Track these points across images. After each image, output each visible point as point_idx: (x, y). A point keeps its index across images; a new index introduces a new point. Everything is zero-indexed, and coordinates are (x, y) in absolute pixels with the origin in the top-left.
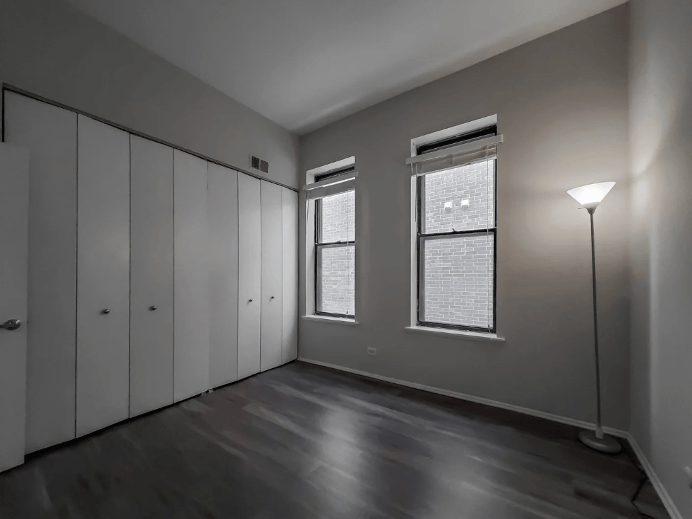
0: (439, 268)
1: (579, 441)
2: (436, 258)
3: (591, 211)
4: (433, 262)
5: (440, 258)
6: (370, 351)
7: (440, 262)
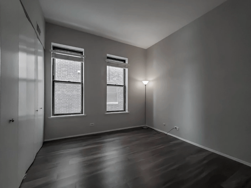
0: (75, 94)
1: (143, 128)
2: (74, 90)
3: (146, 85)
4: (73, 92)
5: (76, 90)
6: (91, 125)
7: (76, 92)
